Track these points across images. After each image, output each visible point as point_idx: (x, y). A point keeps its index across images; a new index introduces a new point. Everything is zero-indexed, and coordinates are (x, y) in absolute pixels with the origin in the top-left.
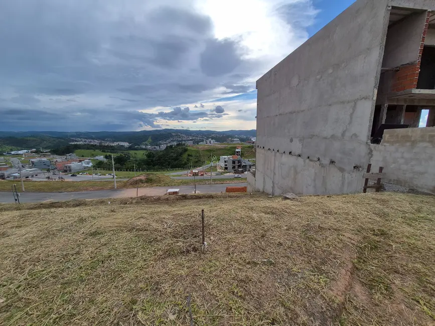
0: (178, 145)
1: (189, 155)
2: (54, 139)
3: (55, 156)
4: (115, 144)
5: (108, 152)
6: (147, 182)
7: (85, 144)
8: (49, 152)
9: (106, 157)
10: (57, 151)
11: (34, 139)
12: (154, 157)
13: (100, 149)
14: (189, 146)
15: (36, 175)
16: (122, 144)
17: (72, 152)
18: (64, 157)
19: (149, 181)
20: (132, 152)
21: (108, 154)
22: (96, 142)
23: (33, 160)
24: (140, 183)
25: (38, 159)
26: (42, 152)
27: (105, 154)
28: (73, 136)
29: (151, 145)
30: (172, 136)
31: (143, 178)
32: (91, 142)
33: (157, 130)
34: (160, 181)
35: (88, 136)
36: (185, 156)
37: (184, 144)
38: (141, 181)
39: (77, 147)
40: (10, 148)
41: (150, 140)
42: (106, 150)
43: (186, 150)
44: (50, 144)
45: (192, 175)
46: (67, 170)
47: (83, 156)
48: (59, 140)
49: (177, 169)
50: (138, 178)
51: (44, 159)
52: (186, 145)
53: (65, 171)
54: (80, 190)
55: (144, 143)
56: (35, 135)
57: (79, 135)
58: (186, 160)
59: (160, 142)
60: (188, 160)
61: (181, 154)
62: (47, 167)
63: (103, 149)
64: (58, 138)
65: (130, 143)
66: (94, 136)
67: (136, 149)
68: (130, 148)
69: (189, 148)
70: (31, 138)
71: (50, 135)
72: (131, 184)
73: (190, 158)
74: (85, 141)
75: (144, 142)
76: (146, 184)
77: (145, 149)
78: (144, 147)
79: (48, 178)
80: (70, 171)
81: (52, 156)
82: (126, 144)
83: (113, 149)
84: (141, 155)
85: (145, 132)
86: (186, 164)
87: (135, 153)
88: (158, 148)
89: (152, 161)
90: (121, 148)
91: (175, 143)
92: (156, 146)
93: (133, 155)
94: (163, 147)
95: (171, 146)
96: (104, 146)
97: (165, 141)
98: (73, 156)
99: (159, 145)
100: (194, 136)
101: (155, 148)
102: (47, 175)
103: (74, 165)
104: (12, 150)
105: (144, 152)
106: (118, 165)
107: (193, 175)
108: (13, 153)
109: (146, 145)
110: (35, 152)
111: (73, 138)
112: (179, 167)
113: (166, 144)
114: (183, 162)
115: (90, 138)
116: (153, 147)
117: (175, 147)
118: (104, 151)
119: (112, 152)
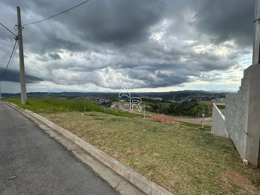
0: (192, 101)
1: (199, 108)
4: (155, 99)
12: (174, 107)
13: (148, 101)
20: (163, 103)
21: (151, 104)
22: (147, 98)
28: (138, 94)
30: (189, 95)
36: (195, 108)
37: (196, 101)
41: (174, 97)
43: (197, 104)
49: (187, 116)
57: (141, 94)
59: (181, 98)
60: (197, 111)
61: (193, 107)
63: (150, 101)
65: (163, 99)
66: (147, 94)
67: (165, 102)
68: (163, 101)
69: (199, 103)
73: (199, 110)
74: (143, 97)
75: (171, 98)
77: (170, 102)
78: (170, 101)
82: (161, 99)
83: (154, 101)
84: (167, 105)
85: (172, 92)
86: (195, 114)
87: (165, 104)
88: (178, 102)
89: (172, 110)
90: (158, 101)
92: (178, 100)
95: (187, 101)
96: (150, 99)
97: (184, 98)
99: (180, 100)
105: (170, 104)
106: (153, 110)
108: (120, 101)
109: (172, 100)
110: (126, 101)
111: (138, 95)
112: (189, 115)
113: (184, 100)
114: (193, 113)
115: (145, 96)
116: (176, 101)
117: (189, 102)
118: (150, 102)
119: (153, 103)
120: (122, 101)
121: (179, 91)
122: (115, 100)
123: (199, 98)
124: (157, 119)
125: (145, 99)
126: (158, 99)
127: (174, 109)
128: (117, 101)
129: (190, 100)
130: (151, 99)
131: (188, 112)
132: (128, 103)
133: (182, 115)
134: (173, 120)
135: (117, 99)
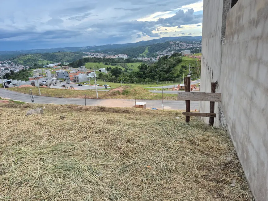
0: (173, 55)
1: (183, 67)
2: (72, 54)
3: (72, 68)
4: (116, 57)
5: (109, 64)
6: (123, 94)
7: (92, 58)
8: (69, 65)
9: (108, 69)
10: (74, 65)
11: (60, 54)
13: (103, 62)
14: (185, 56)
15: (56, 84)
16: (121, 57)
17: (83, 65)
18: (77, 69)
19: (125, 93)
20: (129, 64)
21: (109, 66)
22: (101, 56)
23: (57, 72)
24: (118, 95)
25: (60, 71)
26: (64, 65)
27: (107, 66)
28: (85, 51)
29: (148, 56)
30: (170, 45)
31: (120, 89)
32: (97, 55)
33: (154, 40)
34: (135, 94)
35: (96, 50)
36: (178, 67)
37: (181, 54)
38: (118, 92)
39: (87, 60)
40: (47, 62)
41: (147, 51)
42: (108, 63)
43: (180, 61)
44: (70, 58)
45: (178, 89)
46: (76, 81)
47: (90, 69)
48: (76, 54)
49: (167, 82)
50: (116, 90)
51: (64, 71)
52: (182, 55)
53: (75, 81)
54: (73, 97)
55: (141, 55)
56: (60, 51)
57: (89, 49)
58: (178, 72)
59: (157, 53)
60: (181, 72)
61: (174, 65)
62: (65, 78)
63: (106, 61)
64: (74, 53)
65: (128, 55)
66: (100, 50)
67: (133, 62)
68: (128, 61)
69: (183, 58)
70: (58, 54)
71: (70, 51)
72: (110, 95)
73: (184, 70)
74: (93, 55)
75: (141, 53)
76: (122, 96)
77: (141, 61)
78: (140, 59)
79: (64, 86)
80: (78, 81)
81: (70, 68)
82: (125, 57)
83: (113, 61)
84: (135, 67)
85: (143, 42)
86: (178, 76)
87: (132, 66)
88: (154, 60)
90: (120, 60)
91: (172, 53)
92: (153, 57)
93: (130, 67)
95: (167, 57)
96: (107, 59)
97: (162, 51)
98: (83, 68)
99: (155, 56)
100: (195, 44)
101: (151, 60)
102: (63, 83)
103: (81, 76)
104: (47, 64)
105: (140, 64)
106: (113, 77)
107: (180, 89)
108: (48, 66)
109: (143, 56)
110: (60, 65)
111: (85, 53)
112: (170, 80)
113: (163, 55)
115: (97, 52)
116: (149, 59)
117: (170, 58)
118: (106, 64)
119: (112, 65)
120: (52, 65)
122: (35, 65)
126: (122, 56)
127: (147, 73)
128: (41, 67)
129: (170, 54)
130: (108, 57)
131: (168, 75)
133: (160, 81)
135: (40, 63)
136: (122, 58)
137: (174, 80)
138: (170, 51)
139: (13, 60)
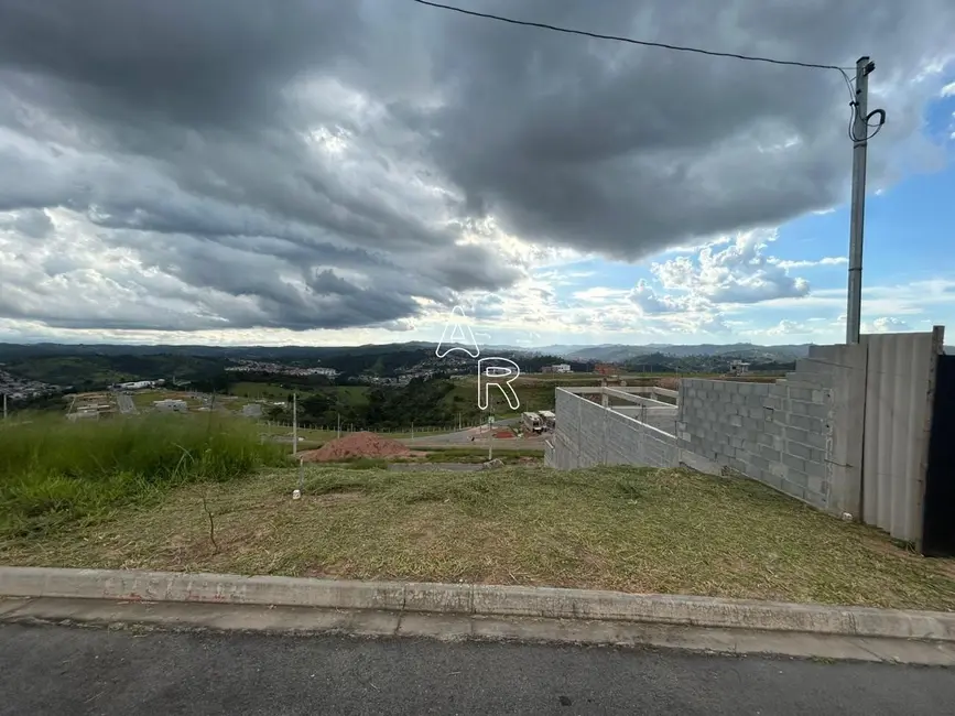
0: (437, 376)
1: (457, 399)
2: (200, 360)
4: (309, 372)
5: (294, 388)
7: (253, 372)
10: (201, 385)
12: (383, 400)
13: (280, 383)
20: (342, 389)
22: (274, 368)
27: (289, 391)
28: (230, 356)
29: (381, 375)
30: (424, 357)
32: (265, 367)
36: (449, 400)
39: (238, 377)
40: (122, 376)
41: (379, 365)
42: (291, 385)
43: (451, 387)
44: (192, 371)
47: (246, 396)
48: (209, 362)
55: (367, 371)
56: (167, 352)
57: (244, 353)
58: (449, 410)
59: (400, 369)
60: (454, 409)
61: (441, 396)
63: (287, 382)
64: (207, 359)
65: (338, 371)
66: (271, 356)
67: (353, 384)
68: (340, 381)
69: (456, 383)
73: (459, 404)
74: (255, 366)
75: (367, 368)
77: (367, 384)
78: (365, 378)
82: (330, 373)
83: (305, 383)
84: (357, 396)
85: (371, 347)
86: (448, 418)
87: (347, 392)
88: (393, 382)
89: (378, 410)
90: (320, 380)
91: (430, 373)
92: (391, 377)
93: (343, 396)
94: (405, 380)
95: (421, 378)
96: (289, 376)
97: (411, 368)
99: (397, 376)
101: (388, 382)
104: (123, 381)
105: (365, 390)
106: (308, 417)
108: (124, 385)
109: (371, 375)
110: (164, 385)
111: (232, 360)
112: (433, 425)
113: (412, 374)
114: (443, 414)
115: (264, 360)
116: (384, 380)
117: (427, 381)
118: (286, 387)
119: (301, 389)
120: (138, 385)
121: (394, 346)
122: (88, 384)
123: (452, 368)
124: (347, 453)
125: (266, 374)
126: (322, 372)
127: (386, 409)
128: (102, 388)
130: (293, 373)
131: (428, 415)
132: (174, 393)
133: (414, 425)
134: (402, 447)
135: (99, 378)
136: (324, 376)
137: (442, 425)
138: (428, 367)
139: (10, 368)
